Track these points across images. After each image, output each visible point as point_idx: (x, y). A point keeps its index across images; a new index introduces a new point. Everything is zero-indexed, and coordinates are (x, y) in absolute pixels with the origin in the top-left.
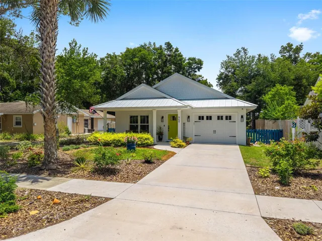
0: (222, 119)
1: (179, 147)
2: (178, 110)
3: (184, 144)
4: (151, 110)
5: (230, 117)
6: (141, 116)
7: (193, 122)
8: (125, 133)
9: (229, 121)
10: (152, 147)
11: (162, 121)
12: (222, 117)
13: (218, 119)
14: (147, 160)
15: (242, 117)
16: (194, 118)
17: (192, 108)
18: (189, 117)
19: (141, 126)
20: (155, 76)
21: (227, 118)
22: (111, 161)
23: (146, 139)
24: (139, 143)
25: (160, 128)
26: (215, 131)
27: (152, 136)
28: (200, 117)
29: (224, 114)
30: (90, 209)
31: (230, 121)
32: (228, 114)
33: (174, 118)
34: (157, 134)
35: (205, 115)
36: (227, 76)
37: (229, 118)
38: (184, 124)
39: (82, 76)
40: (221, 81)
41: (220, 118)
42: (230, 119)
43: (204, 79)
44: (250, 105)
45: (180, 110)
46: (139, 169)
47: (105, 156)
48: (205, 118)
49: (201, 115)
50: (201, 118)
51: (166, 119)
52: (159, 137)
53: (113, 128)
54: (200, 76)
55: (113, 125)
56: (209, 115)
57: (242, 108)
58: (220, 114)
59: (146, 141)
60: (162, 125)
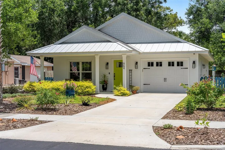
0: (173, 65)
1: (122, 96)
2: (123, 56)
3: (128, 92)
4: (93, 55)
5: (182, 63)
6: (83, 63)
7: (142, 68)
8: (64, 81)
9: (180, 67)
10: (93, 96)
11: (107, 68)
12: (173, 63)
13: (169, 65)
14: (85, 102)
15: (194, 62)
16: (143, 64)
17: (140, 53)
18: (137, 63)
19: (83, 74)
20: (107, 9)
21: (178, 64)
22: (52, 99)
23: (87, 87)
24: (80, 91)
25: (105, 76)
26: (165, 79)
27: (95, 84)
28: (149, 63)
29: (175, 60)
30: (38, 124)
31: (182, 67)
32: (180, 60)
33: (120, 65)
34: (101, 83)
35: (155, 61)
36: (198, 10)
37: (180, 64)
38: (131, 71)
39: (16, 18)
40: (191, 17)
41: (171, 64)
42: (182, 65)
43: (173, 12)
44: (201, 50)
45: (125, 56)
46: (76, 108)
47: (46, 95)
48: (155, 64)
49: (151, 60)
50: (151, 64)
51: (112, 66)
52: (103, 86)
53: (50, 77)
54: (168, 9)
55: (50, 74)
56: (159, 60)
57: (194, 53)
58: (171, 60)
59: (87, 90)
60: (106, 72)
